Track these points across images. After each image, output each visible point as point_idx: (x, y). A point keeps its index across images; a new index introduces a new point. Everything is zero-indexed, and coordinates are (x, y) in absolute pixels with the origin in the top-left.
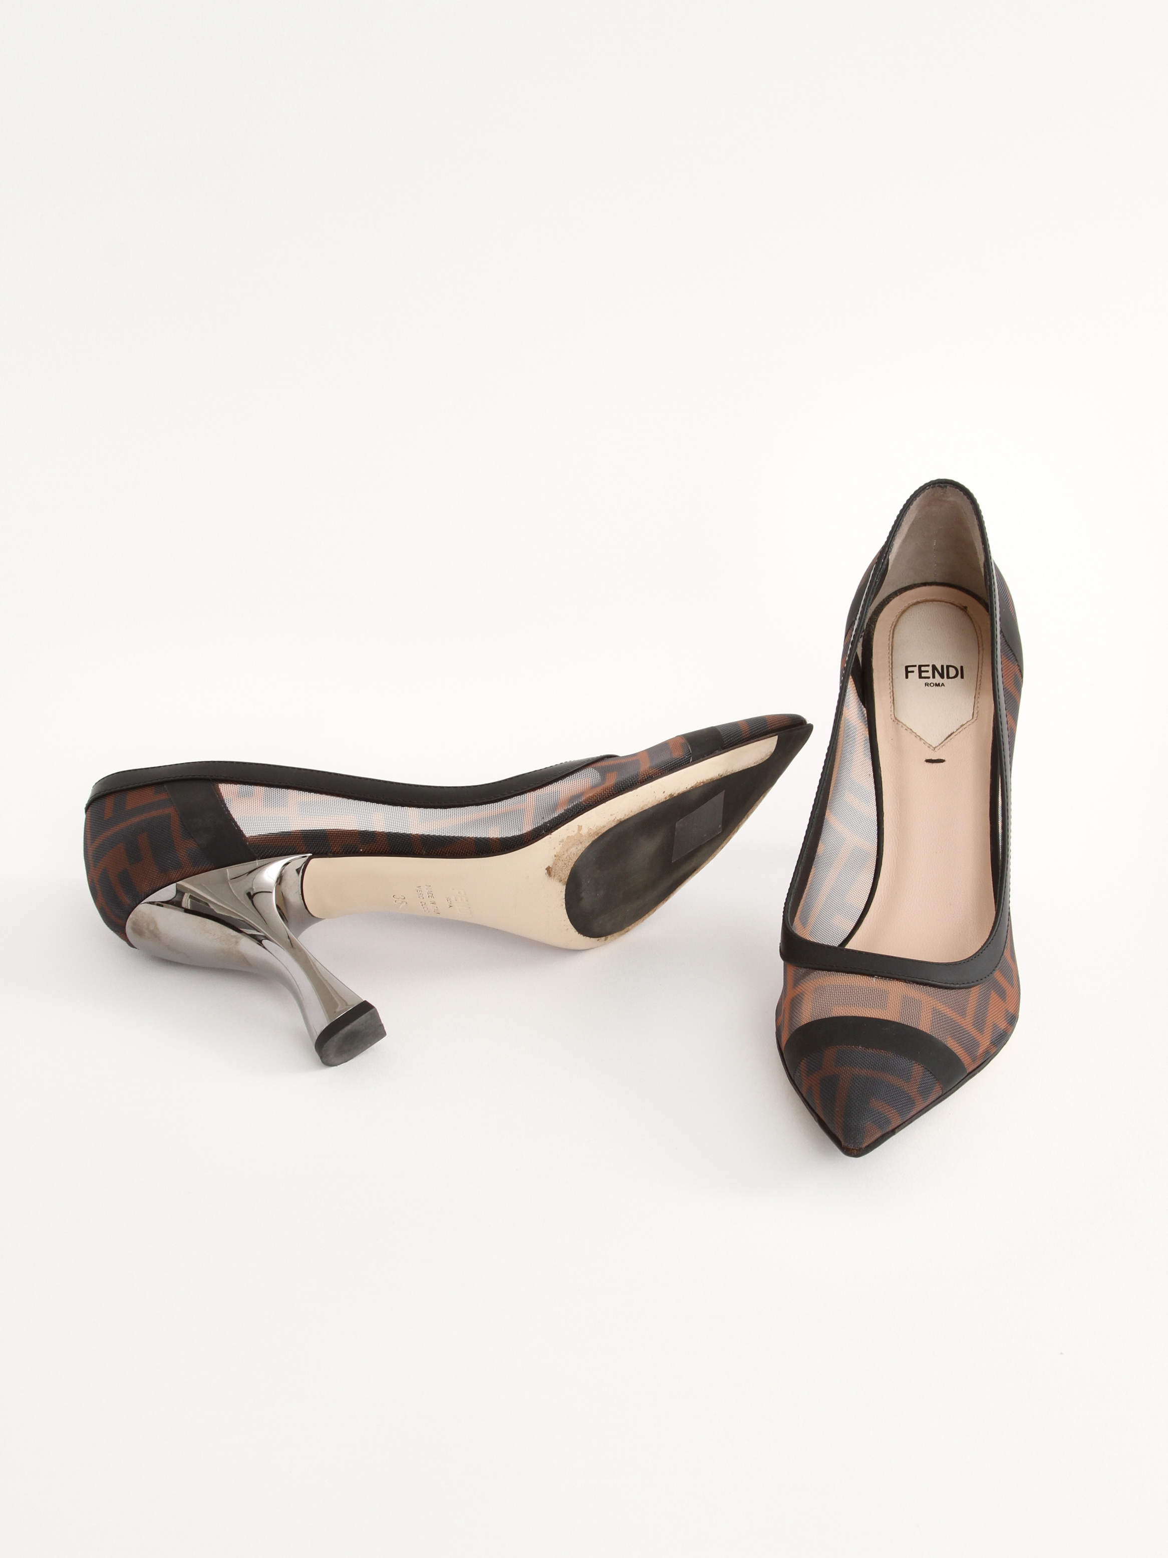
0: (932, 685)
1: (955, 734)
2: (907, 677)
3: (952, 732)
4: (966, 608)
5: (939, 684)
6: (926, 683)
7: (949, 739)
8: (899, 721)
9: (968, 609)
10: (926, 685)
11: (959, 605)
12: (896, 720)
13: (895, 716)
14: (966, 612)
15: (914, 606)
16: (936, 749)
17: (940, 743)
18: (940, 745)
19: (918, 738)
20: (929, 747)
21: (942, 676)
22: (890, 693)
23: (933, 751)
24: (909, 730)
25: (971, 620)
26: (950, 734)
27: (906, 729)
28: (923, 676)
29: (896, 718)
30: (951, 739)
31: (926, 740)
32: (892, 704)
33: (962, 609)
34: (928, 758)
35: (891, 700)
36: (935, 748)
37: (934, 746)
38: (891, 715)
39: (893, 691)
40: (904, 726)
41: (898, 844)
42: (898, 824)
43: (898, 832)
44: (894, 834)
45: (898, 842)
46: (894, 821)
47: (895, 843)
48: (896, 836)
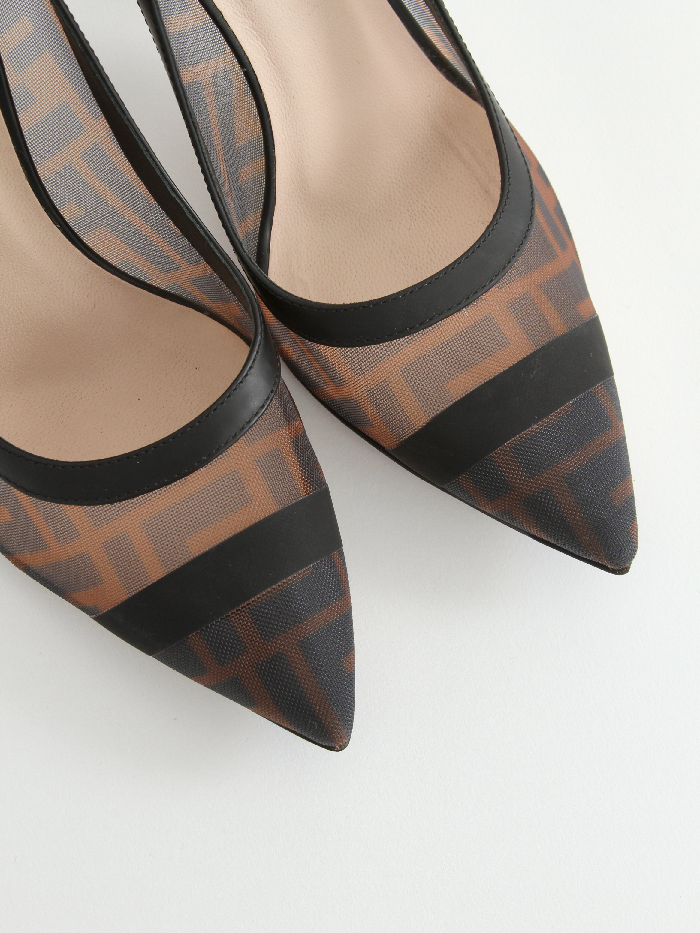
41: (260, 37)
42: (246, 13)
43: (251, 23)
44: (248, 28)
45: (259, 35)
46: (237, 12)
47: (255, 38)
48: (252, 29)
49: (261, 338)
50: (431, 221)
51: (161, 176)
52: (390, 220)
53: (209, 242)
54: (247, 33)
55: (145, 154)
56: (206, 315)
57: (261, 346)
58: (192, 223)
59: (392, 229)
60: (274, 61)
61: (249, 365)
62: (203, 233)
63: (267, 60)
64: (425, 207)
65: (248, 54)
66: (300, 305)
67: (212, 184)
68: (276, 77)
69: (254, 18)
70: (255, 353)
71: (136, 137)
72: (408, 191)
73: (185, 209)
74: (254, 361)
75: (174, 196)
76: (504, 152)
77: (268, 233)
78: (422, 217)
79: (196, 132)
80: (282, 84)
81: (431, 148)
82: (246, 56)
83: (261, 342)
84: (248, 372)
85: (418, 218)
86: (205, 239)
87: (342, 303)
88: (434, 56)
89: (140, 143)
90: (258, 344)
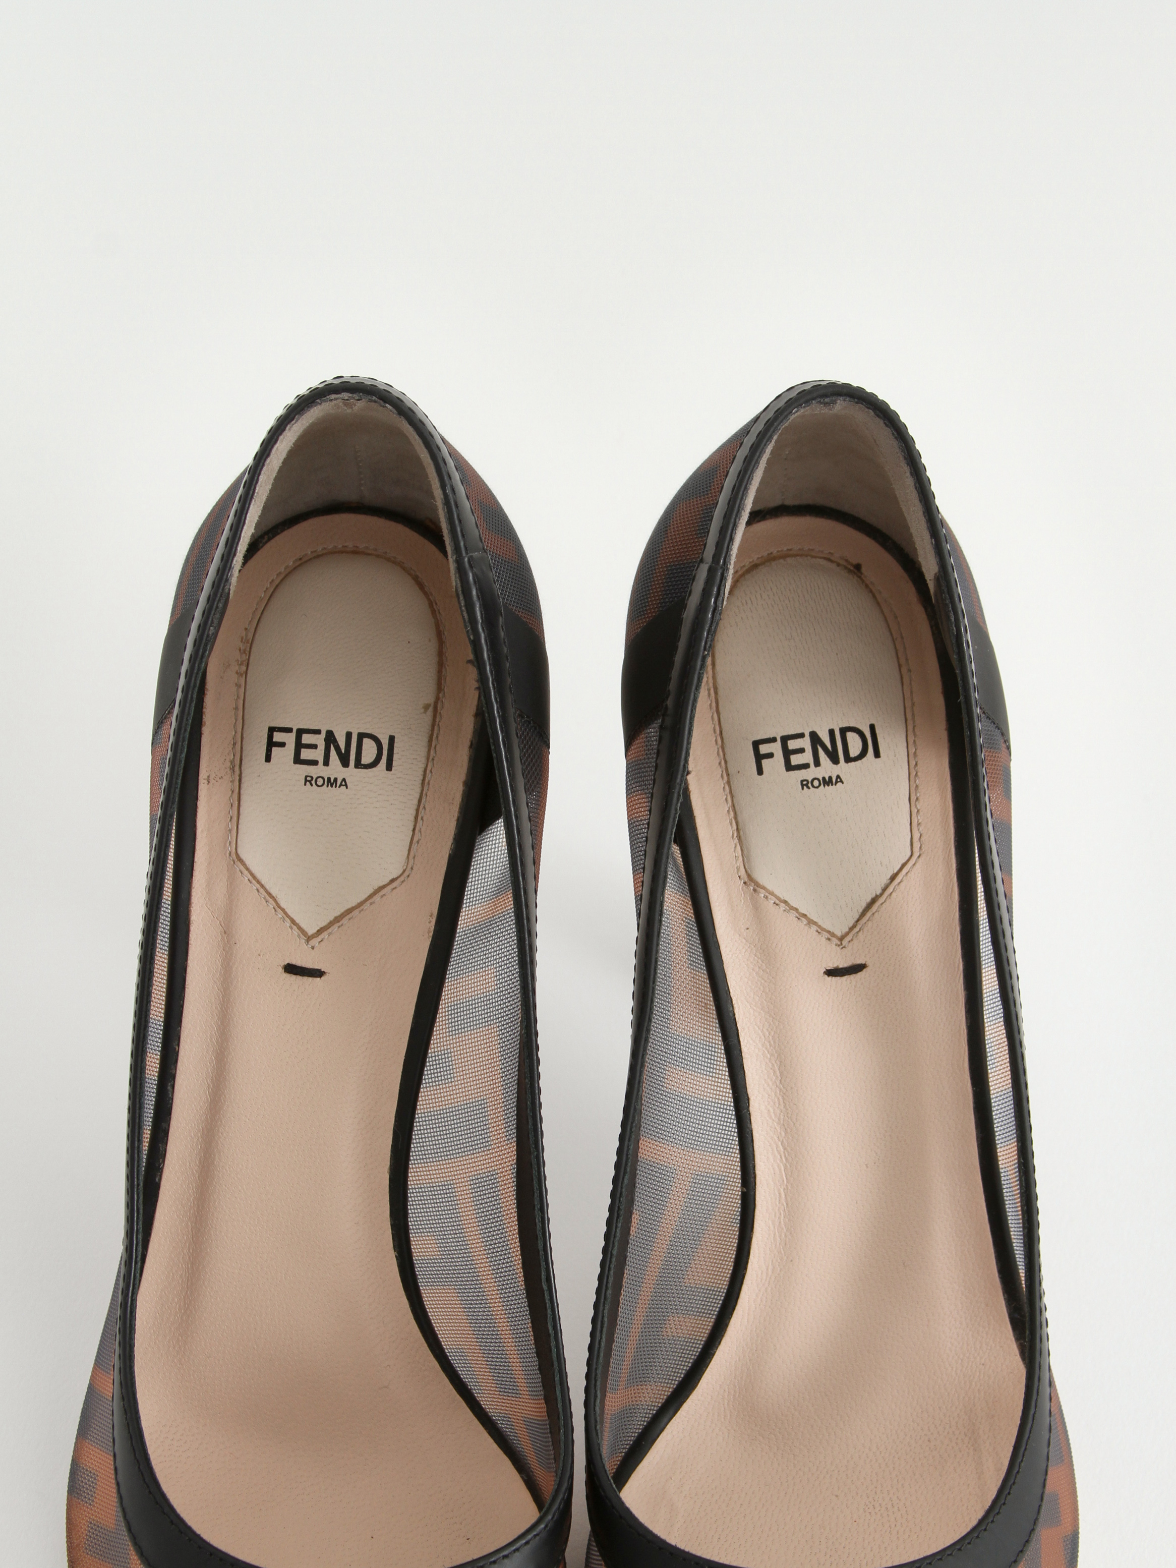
0: (816, 783)
1: (881, 900)
2: (760, 771)
3: (874, 895)
4: (858, 567)
5: (830, 778)
6: (802, 781)
7: (869, 914)
8: (757, 884)
9: (863, 570)
10: (803, 786)
11: (843, 562)
12: (751, 881)
13: (746, 871)
14: (860, 577)
15: (748, 576)
16: (845, 942)
17: (851, 925)
18: (851, 929)
19: (805, 921)
20: (829, 939)
21: (834, 758)
22: (728, 811)
23: (838, 949)
24: (782, 905)
25: (874, 596)
26: (869, 900)
27: (774, 903)
28: (793, 763)
29: (749, 876)
30: (873, 914)
31: (820, 923)
32: (736, 840)
33: (850, 571)
34: (831, 966)
35: (730, 830)
36: (841, 939)
37: (839, 934)
38: (738, 869)
39: (733, 806)
40: (770, 896)
41: (786, 1159)
42: (782, 1117)
43: (783, 1134)
44: (776, 1138)
45: (785, 1156)
46: (772, 1111)
47: (779, 1157)
48: (780, 1144)
49: (545, 1528)
50: (890, 1527)
51: (542, 1253)
52: (837, 1496)
53: (556, 1371)
54: (770, 1145)
55: (536, 1212)
56: (522, 1478)
57: (538, 1538)
58: (549, 1335)
59: (833, 1509)
60: (789, 1199)
61: (506, 1553)
62: (554, 1355)
63: (780, 1194)
64: (892, 1505)
65: (757, 1172)
66: (621, 1517)
67: (602, 1300)
68: (782, 1222)
69: (789, 1130)
70: (524, 1541)
71: (536, 1186)
72: (884, 1471)
73: (549, 1311)
74: (515, 1551)
75: (545, 1287)
76: (1014, 1477)
77: (665, 1420)
78: (881, 1515)
79: (617, 1222)
80: (786, 1236)
81: (948, 1433)
82: (755, 1173)
83: (540, 1532)
84: (497, 1559)
85: (876, 1513)
86: (553, 1365)
87: (673, 1543)
88: (1016, 1315)
89: (536, 1195)
90: (535, 1533)
